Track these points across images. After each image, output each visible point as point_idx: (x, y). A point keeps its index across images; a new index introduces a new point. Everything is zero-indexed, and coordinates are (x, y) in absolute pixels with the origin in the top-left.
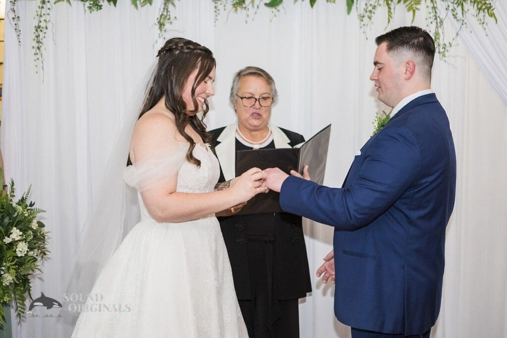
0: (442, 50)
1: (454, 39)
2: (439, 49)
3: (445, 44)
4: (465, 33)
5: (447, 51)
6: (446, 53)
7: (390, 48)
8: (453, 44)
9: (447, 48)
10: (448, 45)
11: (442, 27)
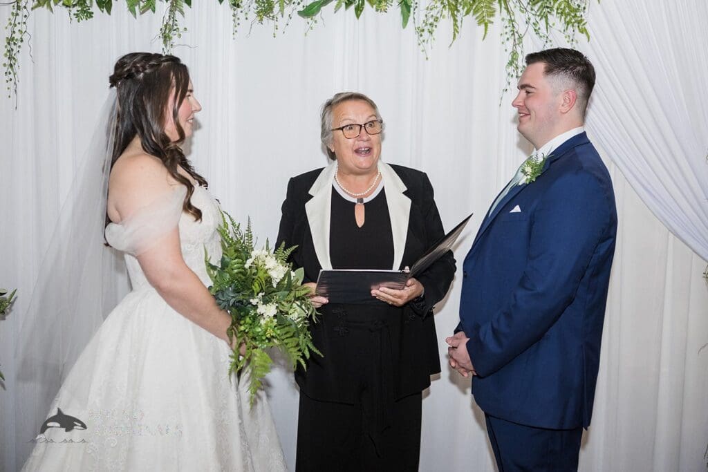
2: (517, 73)
7: (549, 71)
11: (521, 45)
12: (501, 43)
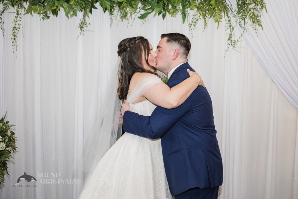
0: (233, 44)
1: (239, 38)
2: (232, 43)
3: (235, 41)
4: (246, 34)
5: (236, 44)
6: (236, 46)
7: (168, 41)
8: (239, 41)
9: (236, 43)
10: (236, 41)
11: (233, 31)
12: (225, 30)
